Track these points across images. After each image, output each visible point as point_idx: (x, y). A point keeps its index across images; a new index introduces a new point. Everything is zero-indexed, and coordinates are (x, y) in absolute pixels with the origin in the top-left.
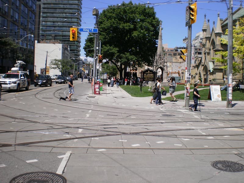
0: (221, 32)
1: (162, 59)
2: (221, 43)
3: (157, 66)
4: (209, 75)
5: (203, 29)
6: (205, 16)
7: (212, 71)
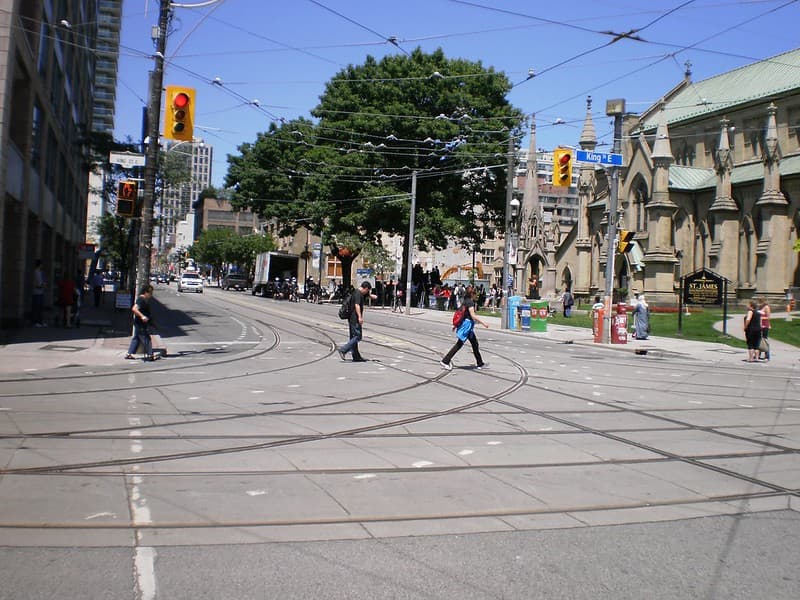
0: (669, 155)
1: (538, 232)
2: (669, 189)
3: (527, 252)
4: (632, 279)
5: (583, 140)
6: (589, 101)
7: (640, 269)
